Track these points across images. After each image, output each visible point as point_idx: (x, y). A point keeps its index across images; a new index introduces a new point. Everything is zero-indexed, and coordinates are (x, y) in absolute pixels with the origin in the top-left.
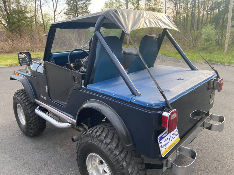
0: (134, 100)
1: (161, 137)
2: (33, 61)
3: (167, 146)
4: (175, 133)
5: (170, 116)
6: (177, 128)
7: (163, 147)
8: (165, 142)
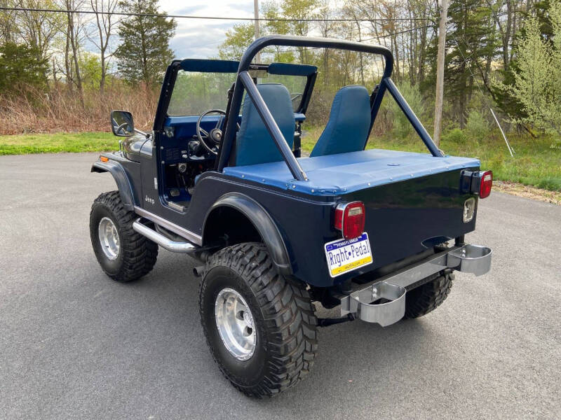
0: (294, 187)
1: (332, 245)
2: (135, 129)
3: (343, 264)
4: (363, 248)
5: (347, 210)
6: (368, 240)
7: (334, 262)
8: (338, 255)
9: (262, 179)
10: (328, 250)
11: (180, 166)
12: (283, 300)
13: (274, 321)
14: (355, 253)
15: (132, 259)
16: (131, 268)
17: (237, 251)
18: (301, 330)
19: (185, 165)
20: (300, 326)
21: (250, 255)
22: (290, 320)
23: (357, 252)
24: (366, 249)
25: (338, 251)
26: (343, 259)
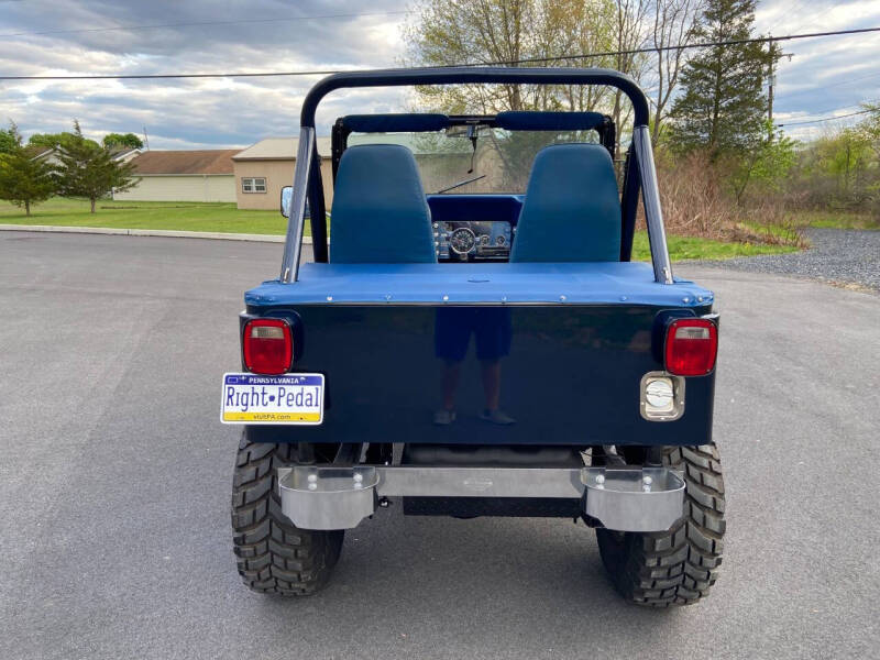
1: (238, 376)
3: (253, 410)
5: (246, 327)
6: (322, 388)
7: (235, 403)
8: (247, 394)
10: (227, 383)
14: (284, 400)
23: (288, 400)
24: (311, 399)
25: (247, 388)
26: (255, 403)
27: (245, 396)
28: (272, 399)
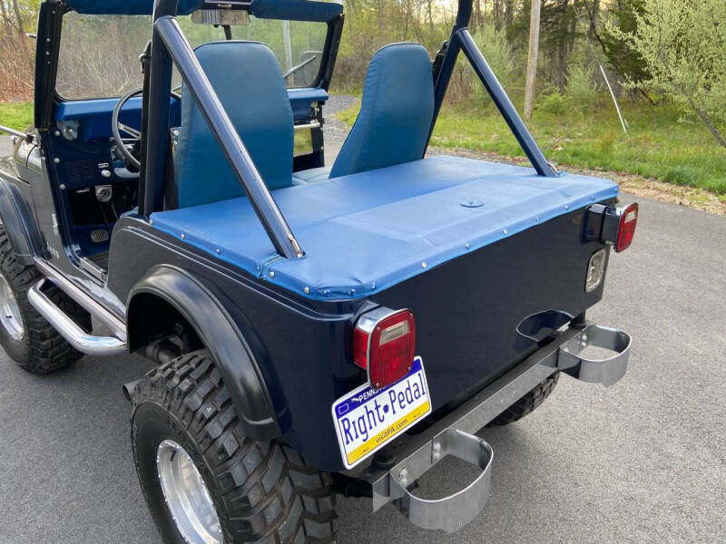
0: (272, 273)
1: (349, 401)
4: (413, 389)
6: (422, 372)
7: (354, 435)
8: (362, 418)
9: (214, 247)
10: (339, 416)
11: (99, 190)
12: (263, 481)
13: (247, 524)
14: (396, 404)
15: (44, 343)
16: (44, 355)
17: (182, 378)
18: (302, 528)
19: (109, 187)
20: (301, 523)
21: (203, 389)
22: (280, 516)
23: (400, 402)
24: (418, 390)
25: (360, 411)
26: (373, 424)
27: (361, 420)
28: (386, 409)
